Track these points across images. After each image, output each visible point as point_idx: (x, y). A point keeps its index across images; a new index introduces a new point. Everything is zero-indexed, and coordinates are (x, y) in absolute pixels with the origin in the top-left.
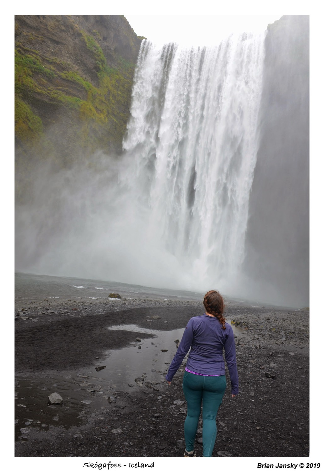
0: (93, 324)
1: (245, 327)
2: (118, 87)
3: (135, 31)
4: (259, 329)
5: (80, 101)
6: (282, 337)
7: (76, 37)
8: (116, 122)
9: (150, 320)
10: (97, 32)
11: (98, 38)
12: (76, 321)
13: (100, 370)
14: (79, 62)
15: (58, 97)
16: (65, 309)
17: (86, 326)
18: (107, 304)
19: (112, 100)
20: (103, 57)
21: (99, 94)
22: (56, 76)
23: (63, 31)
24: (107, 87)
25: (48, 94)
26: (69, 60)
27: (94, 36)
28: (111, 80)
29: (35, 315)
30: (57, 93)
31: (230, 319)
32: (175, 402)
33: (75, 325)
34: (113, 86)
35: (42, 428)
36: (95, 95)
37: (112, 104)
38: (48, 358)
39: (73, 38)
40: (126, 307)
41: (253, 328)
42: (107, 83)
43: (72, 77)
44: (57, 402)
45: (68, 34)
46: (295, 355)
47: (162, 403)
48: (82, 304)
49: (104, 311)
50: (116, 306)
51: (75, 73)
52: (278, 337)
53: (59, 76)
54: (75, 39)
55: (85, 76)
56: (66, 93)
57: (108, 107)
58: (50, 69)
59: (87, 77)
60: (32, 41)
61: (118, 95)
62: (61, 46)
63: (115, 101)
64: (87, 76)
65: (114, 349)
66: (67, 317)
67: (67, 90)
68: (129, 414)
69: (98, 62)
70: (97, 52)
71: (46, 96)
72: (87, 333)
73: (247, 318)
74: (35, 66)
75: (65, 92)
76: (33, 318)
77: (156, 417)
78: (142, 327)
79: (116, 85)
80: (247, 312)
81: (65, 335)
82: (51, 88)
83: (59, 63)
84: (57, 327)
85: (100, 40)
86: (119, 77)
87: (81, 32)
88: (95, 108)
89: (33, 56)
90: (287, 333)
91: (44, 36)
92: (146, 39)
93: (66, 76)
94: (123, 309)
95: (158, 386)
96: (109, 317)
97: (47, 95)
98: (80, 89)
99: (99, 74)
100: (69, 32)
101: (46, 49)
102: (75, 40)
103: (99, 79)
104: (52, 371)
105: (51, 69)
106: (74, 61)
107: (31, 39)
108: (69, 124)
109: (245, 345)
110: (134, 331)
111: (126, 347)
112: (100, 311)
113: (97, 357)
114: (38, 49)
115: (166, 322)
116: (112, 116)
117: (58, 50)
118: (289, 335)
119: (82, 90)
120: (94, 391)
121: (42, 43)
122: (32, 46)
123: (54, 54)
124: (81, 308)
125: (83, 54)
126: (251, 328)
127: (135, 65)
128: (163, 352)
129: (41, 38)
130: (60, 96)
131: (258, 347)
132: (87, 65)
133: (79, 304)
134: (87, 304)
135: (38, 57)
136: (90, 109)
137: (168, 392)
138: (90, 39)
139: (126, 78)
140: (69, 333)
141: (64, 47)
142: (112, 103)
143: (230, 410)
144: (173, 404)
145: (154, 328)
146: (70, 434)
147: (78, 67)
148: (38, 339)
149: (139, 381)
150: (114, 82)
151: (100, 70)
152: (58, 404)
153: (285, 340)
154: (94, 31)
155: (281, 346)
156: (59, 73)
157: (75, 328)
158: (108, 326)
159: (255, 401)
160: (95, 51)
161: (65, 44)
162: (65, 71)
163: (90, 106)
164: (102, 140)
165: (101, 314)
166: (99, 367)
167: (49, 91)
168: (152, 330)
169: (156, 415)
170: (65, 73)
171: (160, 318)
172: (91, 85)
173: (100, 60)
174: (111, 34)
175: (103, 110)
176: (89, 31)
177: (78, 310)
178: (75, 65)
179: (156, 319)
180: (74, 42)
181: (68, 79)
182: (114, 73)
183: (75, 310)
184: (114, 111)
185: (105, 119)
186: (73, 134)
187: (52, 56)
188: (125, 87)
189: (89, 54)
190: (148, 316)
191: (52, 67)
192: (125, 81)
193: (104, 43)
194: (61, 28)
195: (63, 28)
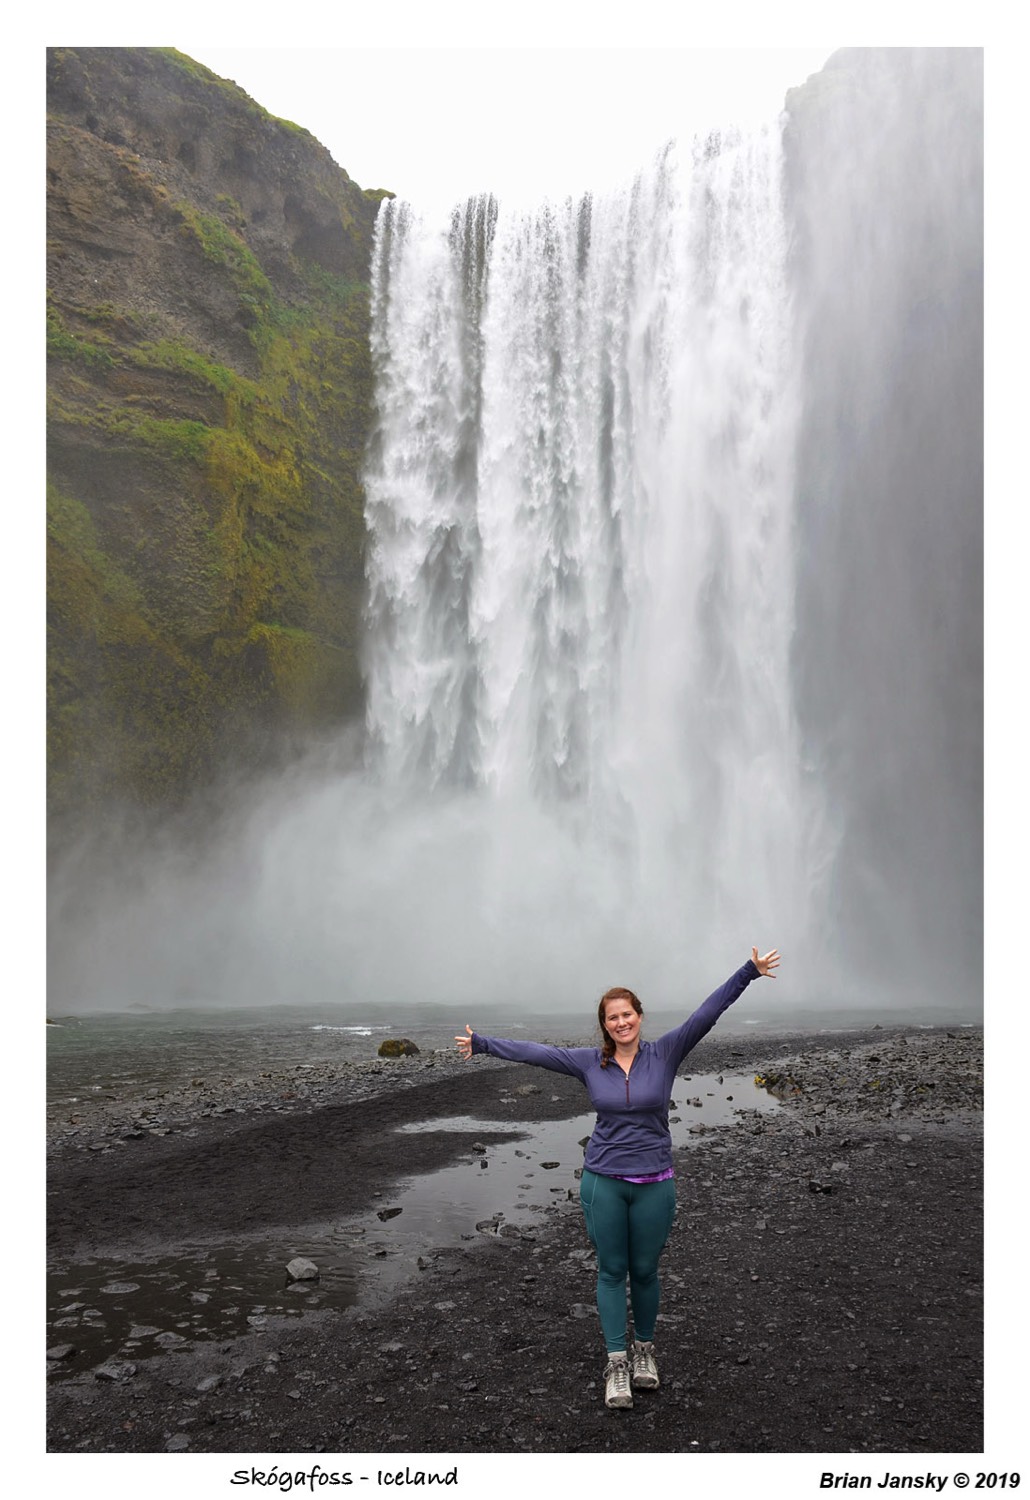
0: (349, 1125)
1: (794, 1089)
2: (322, 367)
3: (352, 177)
4: (834, 1089)
5: (204, 431)
6: (894, 1100)
7: (163, 226)
8: (328, 481)
9: (510, 1100)
10: (230, 198)
11: (237, 218)
12: (301, 1123)
13: (390, 1217)
14: (185, 304)
15: (133, 428)
16: (259, 1099)
17: (332, 1133)
18: (379, 1073)
19: (307, 413)
20: (259, 277)
21: (263, 398)
22: (115, 361)
23: (119, 212)
24: (285, 373)
25: (99, 424)
26: (153, 302)
27: (221, 214)
28: (295, 347)
29: (184, 1122)
30: (127, 417)
31: (755, 1072)
32: (571, 1255)
33: (303, 1133)
34: (303, 366)
35: (289, 1315)
36: (249, 404)
37: (308, 426)
38: (258, 1207)
39: (154, 230)
40: (438, 1073)
41: (815, 1088)
42: (283, 361)
43: (167, 359)
44: (306, 1276)
45: (138, 220)
46: (914, 1140)
47: (543, 1258)
48: (305, 1080)
49: (372, 1091)
50: (407, 1075)
51: (178, 344)
52: (882, 1103)
53: (128, 361)
54: (163, 232)
55: (209, 348)
56: (156, 410)
57: (298, 436)
58: (94, 341)
59: (215, 350)
61: (325, 393)
62: (122, 263)
63: (318, 414)
64: (216, 347)
65: (416, 1175)
66: (272, 1118)
67: (159, 401)
68: (468, 1282)
69: (247, 296)
70: (239, 264)
71: (94, 431)
72: (339, 1147)
73: (807, 1063)
75: (154, 407)
76: (184, 1129)
77: (527, 1281)
78: (489, 1120)
79: (312, 361)
80: (813, 1046)
81: (283, 1158)
82: (107, 403)
83: (122, 317)
84: (255, 1141)
85: (244, 225)
86: (320, 333)
87: (179, 209)
88: (255, 445)
90: (911, 1089)
91: (62, 239)
92: (392, 196)
93: (150, 358)
94: (428, 1081)
95: (534, 1231)
96: (392, 1104)
97: (94, 426)
98: (198, 392)
99: (253, 335)
100: (141, 213)
101: (74, 278)
102: (162, 235)
103: (255, 349)
104: (275, 1229)
105: (99, 341)
106: (166, 305)
108: (179, 509)
109: (779, 1131)
110: (465, 1130)
111: (448, 1166)
112: (361, 1093)
113: (378, 1193)
115: (555, 1098)
116: (316, 465)
117: (112, 277)
118: (917, 1093)
119: (205, 394)
120: (384, 1254)
121: (60, 262)
123: (101, 292)
124: (307, 1092)
125: (193, 278)
126: (809, 1089)
127: (365, 287)
128: (546, 1168)
129: (54, 245)
130: (137, 426)
131: (814, 1132)
132: (212, 312)
133: (297, 1082)
134: (321, 1080)
135: (53, 307)
136: (240, 453)
137: (558, 1241)
138: (212, 226)
139: (342, 332)
140: (290, 1151)
141: (130, 264)
142: (309, 422)
143: (700, 1256)
144: (567, 1258)
145: (522, 1118)
146: (350, 1318)
147: (183, 321)
148: (217, 1173)
149: (487, 1227)
150: (304, 353)
151: (255, 320)
152: (308, 1279)
153: (902, 1109)
154: (221, 197)
155: (884, 1124)
156: (123, 349)
157: (303, 1139)
158: (392, 1127)
159: (764, 1237)
160: (233, 261)
161: (133, 255)
162: (144, 339)
163: (240, 444)
164: (291, 547)
165: (365, 1099)
166: (386, 1211)
167: (100, 415)
168: (515, 1124)
169: (528, 1277)
170: (144, 349)
171: (540, 1092)
172: (231, 373)
173: (251, 289)
174: (278, 199)
175: (282, 447)
176: (203, 199)
177: (299, 1097)
178: (172, 318)
179: (528, 1096)
180: (159, 245)
181: (156, 365)
182: (302, 325)
183: (289, 1098)
184: (317, 446)
185: (291, 476)
186: (194, 541)
187: (95, 300)
188: (345, 362)
189: (215, 275)
190: (503, 1090)
191: (100, 336)
192: (341, 345)
193: (256, 230)
194: (113, 206)
195: (121, 203)
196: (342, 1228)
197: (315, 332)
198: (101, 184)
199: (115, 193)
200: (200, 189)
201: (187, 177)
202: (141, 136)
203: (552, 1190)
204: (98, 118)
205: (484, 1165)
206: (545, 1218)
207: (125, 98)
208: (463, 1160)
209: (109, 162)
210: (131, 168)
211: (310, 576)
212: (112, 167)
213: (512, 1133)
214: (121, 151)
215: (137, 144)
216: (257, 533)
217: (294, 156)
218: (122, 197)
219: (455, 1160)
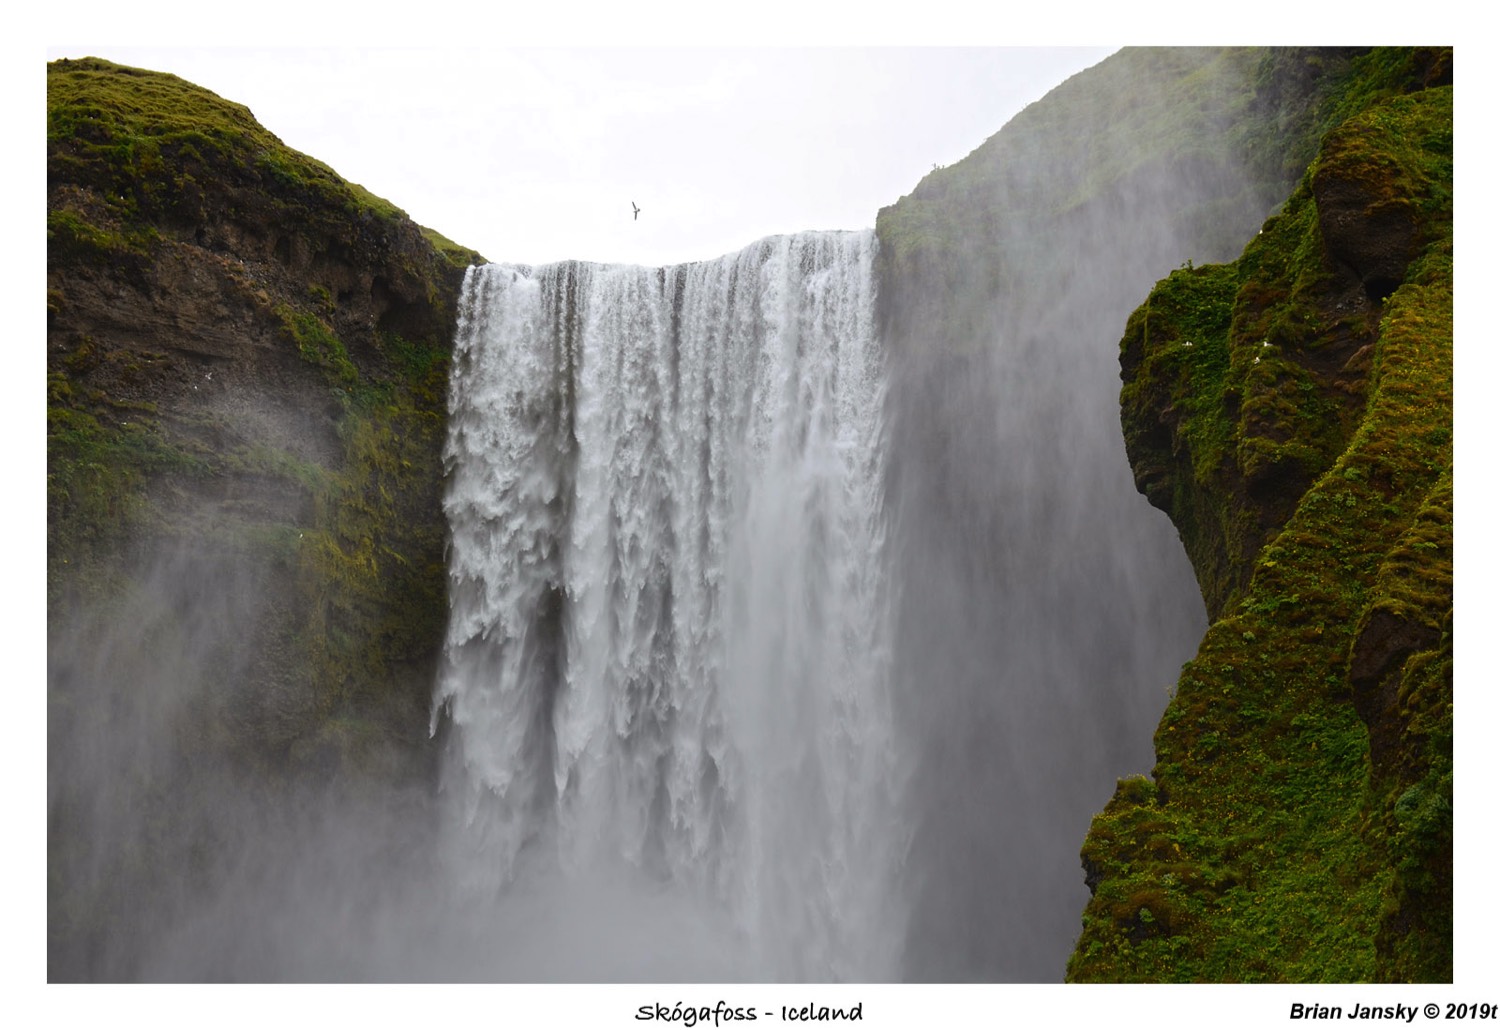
2: (402, 445)
5: (294, 534)
7: (262, 329)
8: (402, 563)
10: (321, 288)
11: (328, 308)
15: (227, 535)
19: (386, 495)
20: (348, 368)
21: (347, 490)
22: (213, 468)
23: (221, 319)
24: (367, 458)
27: (314, 307)
28: (377, 428)
30: (222, 524)
34: (384, 447)
36: (336, 499)
37: (386, 509)
39: (253, 334)
43: (262, 463)
45: (239, 324)
51: (269, 443)
53: (225, 468)
54: (262, 335)
55: (297, 443)
56: (250, 514)
57: (376, 522)
58: (194, 449)
59: (303, 444)
60: (133, 375)
61: (403, 471)
62: (221, 367)
63: (395, 494)
64: (304, 441)
67: (252, 504)
70: (331, 360)
74: (154, 456)
75: (247, 511)
79: (393, 440)
82: (204, 511)
83: (220, 423)
85: (333, 312)
86: (400, 409)
87: (278, 313)
89: (141, 423)
91: (166, 350)
93: (244, 462)
98: (289, 493)
100: (243, 318)
101: (177, 388)
102: (260, 338)
103: (341, 440)
105: (198, 449)
106: (260, 404)
107: (133, 369)
114: (153, 394)
116: (392, 548)
117: (211, 383)
119: (296, 494)
121: (165, 374)
122: (134, 388)
123: (201, 399)
125: (287, 378)
129: (160, 358)
130: (230, 532)
135: (158, 422)
136: (327, 552)
138: (306, 322)
139: (422, 405)
141: (229, 368)
142: (387, 505)
147: (275, 419)
150: (385, 432)
151: (343, 411)
154: (314, 288)
156: (221, 456)
160: (326, 357)
161: (232, 359)
162: (240, 443)
170: (240, 454)
172: (318, 467)
173: (341, 383)
174: (366, 280)
175: (362, 536)
176: (299, 293)
178: (264, 416)
180: (257, 347)
181: (249, 470)
182: (383, 403)
184: (393, 527)
185: (369, 565)
186: (279, 645)
187: (195, 406)
188: (424, 437)
189: (308, 373)
191: (199, 445)
192: (421, 419)
193: (344, 314)
194: (217, 313)
195: (224, 311)
197: (396, 409)
198: (207, 295)
199: (220, 302)
200: (295, 284)
201: (284, 274)
202: (245, 242)
204: (206, 229)
207: (233, 210)
209: (216, 274)
210: (236, 279)
211: (379, 662)
212: (218, 279)
214: (226, 260)
215: (240, 250)
216: (334, 627)
217: (385, 240)
218: (226, 305)
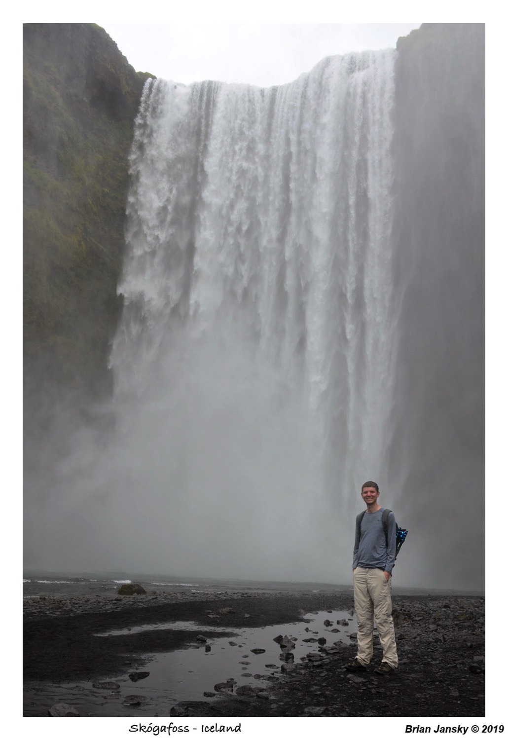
1: (405, 618)
2: (104, 179)
9: (214, 616)
10: (52, 66)
12: (66, 621)
18: (120, 600)
27: (45, 75)
34: (92, 177)
40: (161, 602)
41: (420, 618)
48: (68, 602)
50: (140, 602)
61: (105, 195)
63: (99, 207)
66: (45, 618)
69: (58, 128)
70: (54, 107)
79: (98, 174)
85: (59, 84)
86: (104, 157)
92: (154, 78)
94: (154, 605)
95: (265, 692)
96: (131, 614)
112: (109, 608)
115: (247, 616)
116: (95, 239)
124: (70, 607)
133: (63, 602)
137: (288, 700)
139: (117, 159)
140: (57, 635)
142: (93, 213)
145: (227, 625)
149: (224, 688)
160: (51, 105)
165: (111, 611)
171: (235, 612)
172: (46, 175)
176: (34, 64)
177: (65, 608)
179: (227, 614)
183: (58, 609)
185: (80, 244)
188: (117, 177)
190: (208, 611)
193: (67, 88)
196: (100, 683)
203: (267, 666)
205: (208, 649)
206: (270, 684)
208: (191, 646)
213: (222, 632)
219: (184, 645)
